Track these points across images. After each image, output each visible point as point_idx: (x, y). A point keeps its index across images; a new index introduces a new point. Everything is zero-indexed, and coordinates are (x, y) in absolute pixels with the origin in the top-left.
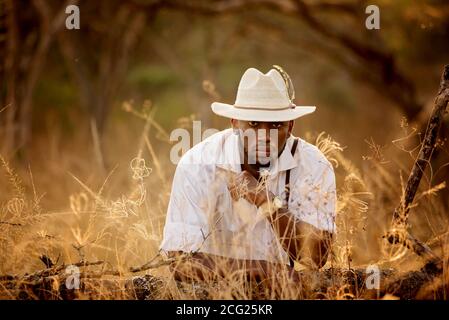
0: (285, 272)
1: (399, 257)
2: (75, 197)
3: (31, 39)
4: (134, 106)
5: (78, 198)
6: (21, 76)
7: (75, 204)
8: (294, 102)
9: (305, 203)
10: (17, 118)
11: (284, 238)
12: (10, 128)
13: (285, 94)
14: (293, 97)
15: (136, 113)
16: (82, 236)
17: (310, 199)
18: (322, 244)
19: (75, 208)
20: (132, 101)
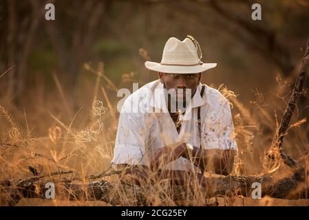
0: (196, 180)
1: (274, 170)
2: (53, 130)
3: (25, 21)
4: (92, 66)
5: (55, 130)
6: (19, 47)
7: (52, 134)
8: (202, 60)
9: (210, 133)
10: (16, 76)
11: (195, 158)
12: (11, 83)
13: (196, 55)
14: (201, 57)
15: (93, 71)
16: (58, 156)
17: (213, 130)
18: (222, 161)
19: (52, 137)
20: (90, 63)
